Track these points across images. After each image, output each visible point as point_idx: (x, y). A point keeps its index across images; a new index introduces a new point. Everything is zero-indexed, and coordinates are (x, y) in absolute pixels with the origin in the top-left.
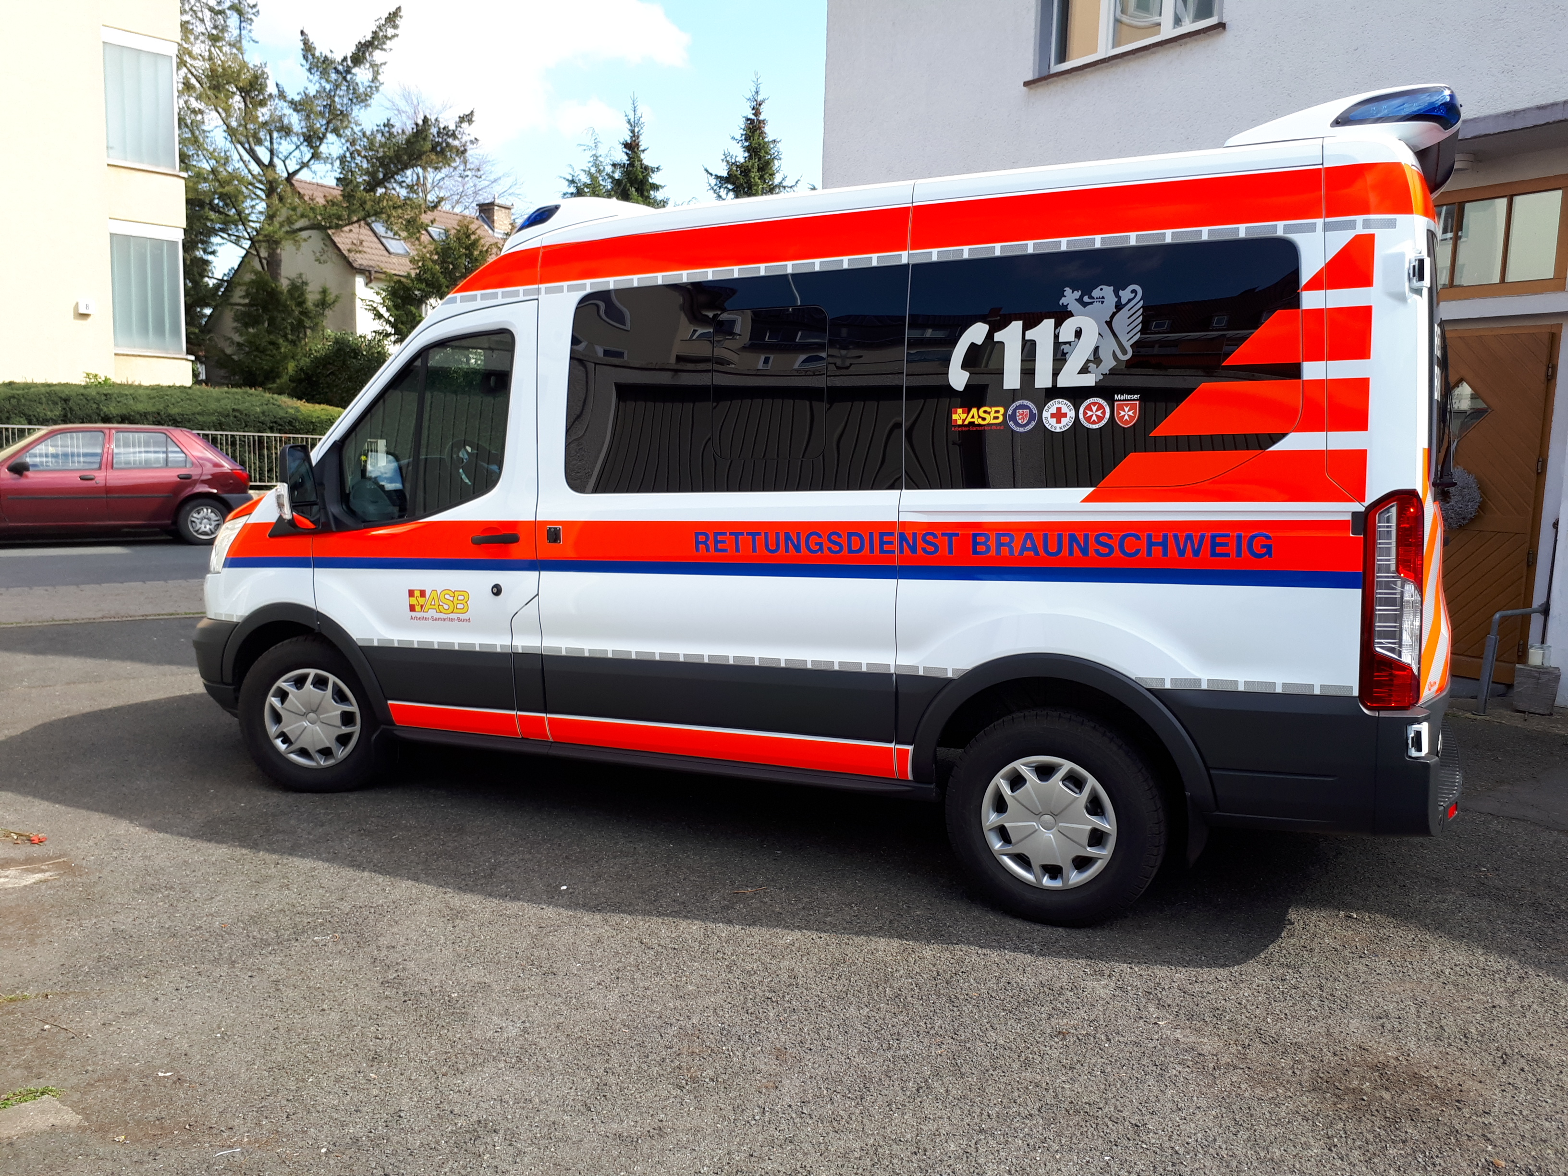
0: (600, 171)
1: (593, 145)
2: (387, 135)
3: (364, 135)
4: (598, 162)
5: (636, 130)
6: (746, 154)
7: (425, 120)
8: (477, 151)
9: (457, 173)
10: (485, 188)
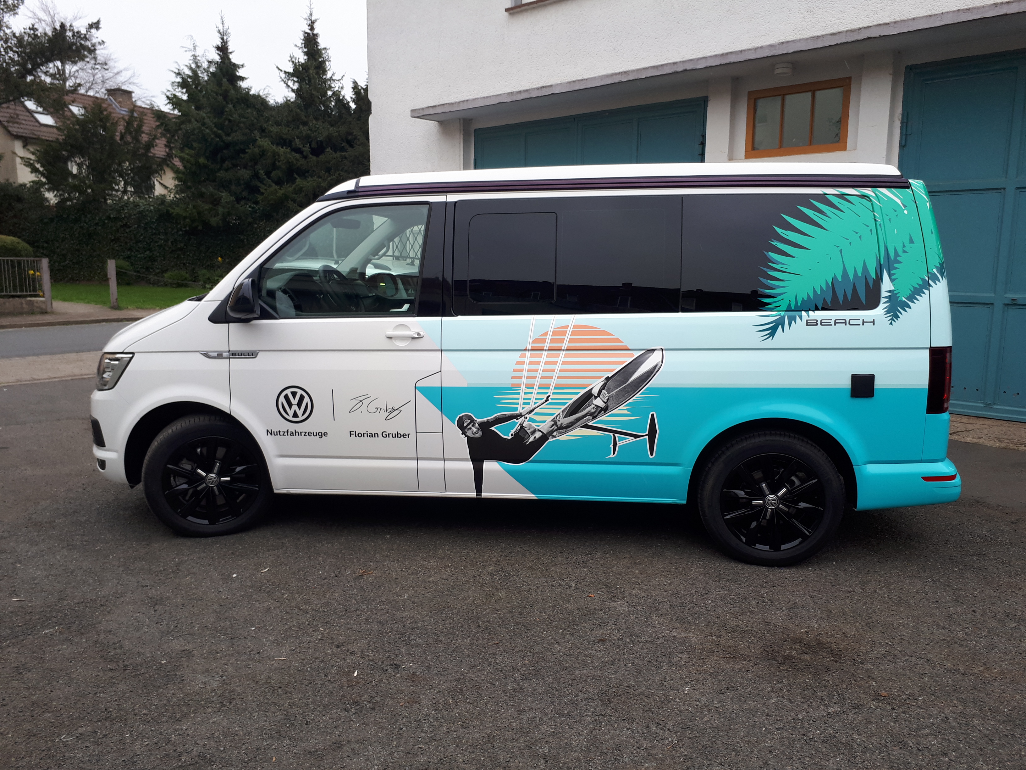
0: (198, 67)
1: (192, 48)
2: (33, 36)
3: (14, 35)
4: (197, 60)
5: (225, 38)
6: (306, 57)
7: (63, 26)
8: (103, 51)
9: (89, 66)
10: (111, 78)
